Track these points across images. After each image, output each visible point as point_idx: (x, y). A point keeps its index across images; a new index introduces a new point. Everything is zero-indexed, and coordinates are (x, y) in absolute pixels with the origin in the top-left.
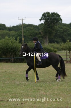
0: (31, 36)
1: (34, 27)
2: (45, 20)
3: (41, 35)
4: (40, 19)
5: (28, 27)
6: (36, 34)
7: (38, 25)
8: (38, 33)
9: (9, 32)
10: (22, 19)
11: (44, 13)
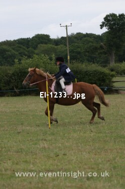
0: (88, 52)
1: (94, 37)
2: (109, 26)
3: (103, 50)
4: (101, 25)
5: (85, 38)
6: (96, 48)
7: (100, 35)
8: (99, 47)
9: (56, 47)
10: (66, 26)
11: (107, 16)
